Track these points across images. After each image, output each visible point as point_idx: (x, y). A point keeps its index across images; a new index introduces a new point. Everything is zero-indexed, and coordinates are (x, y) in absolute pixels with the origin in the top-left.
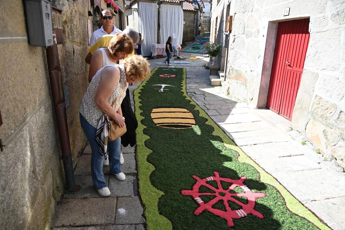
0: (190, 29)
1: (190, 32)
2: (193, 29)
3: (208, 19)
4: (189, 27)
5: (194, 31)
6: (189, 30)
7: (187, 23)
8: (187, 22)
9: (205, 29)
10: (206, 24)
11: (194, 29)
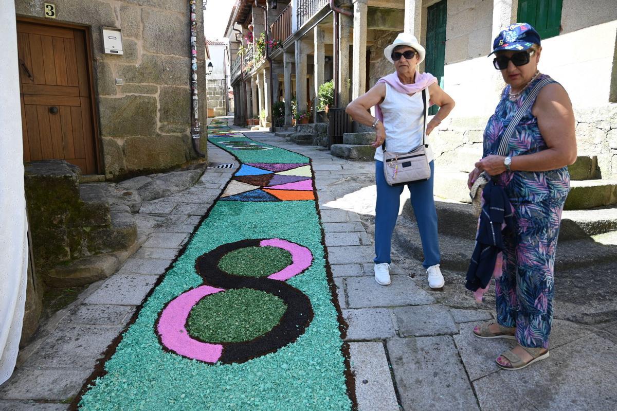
0: (165, 93)
1: (166, 112)
2: (188, 87)
3: (220, 85)
4: (157, 79)
5: (192, 101)
6: (157, 96)
7: (140, 51)
8: (139, 44)
9: (215, 109)
10: (218, 99)
11: (192, 94)
